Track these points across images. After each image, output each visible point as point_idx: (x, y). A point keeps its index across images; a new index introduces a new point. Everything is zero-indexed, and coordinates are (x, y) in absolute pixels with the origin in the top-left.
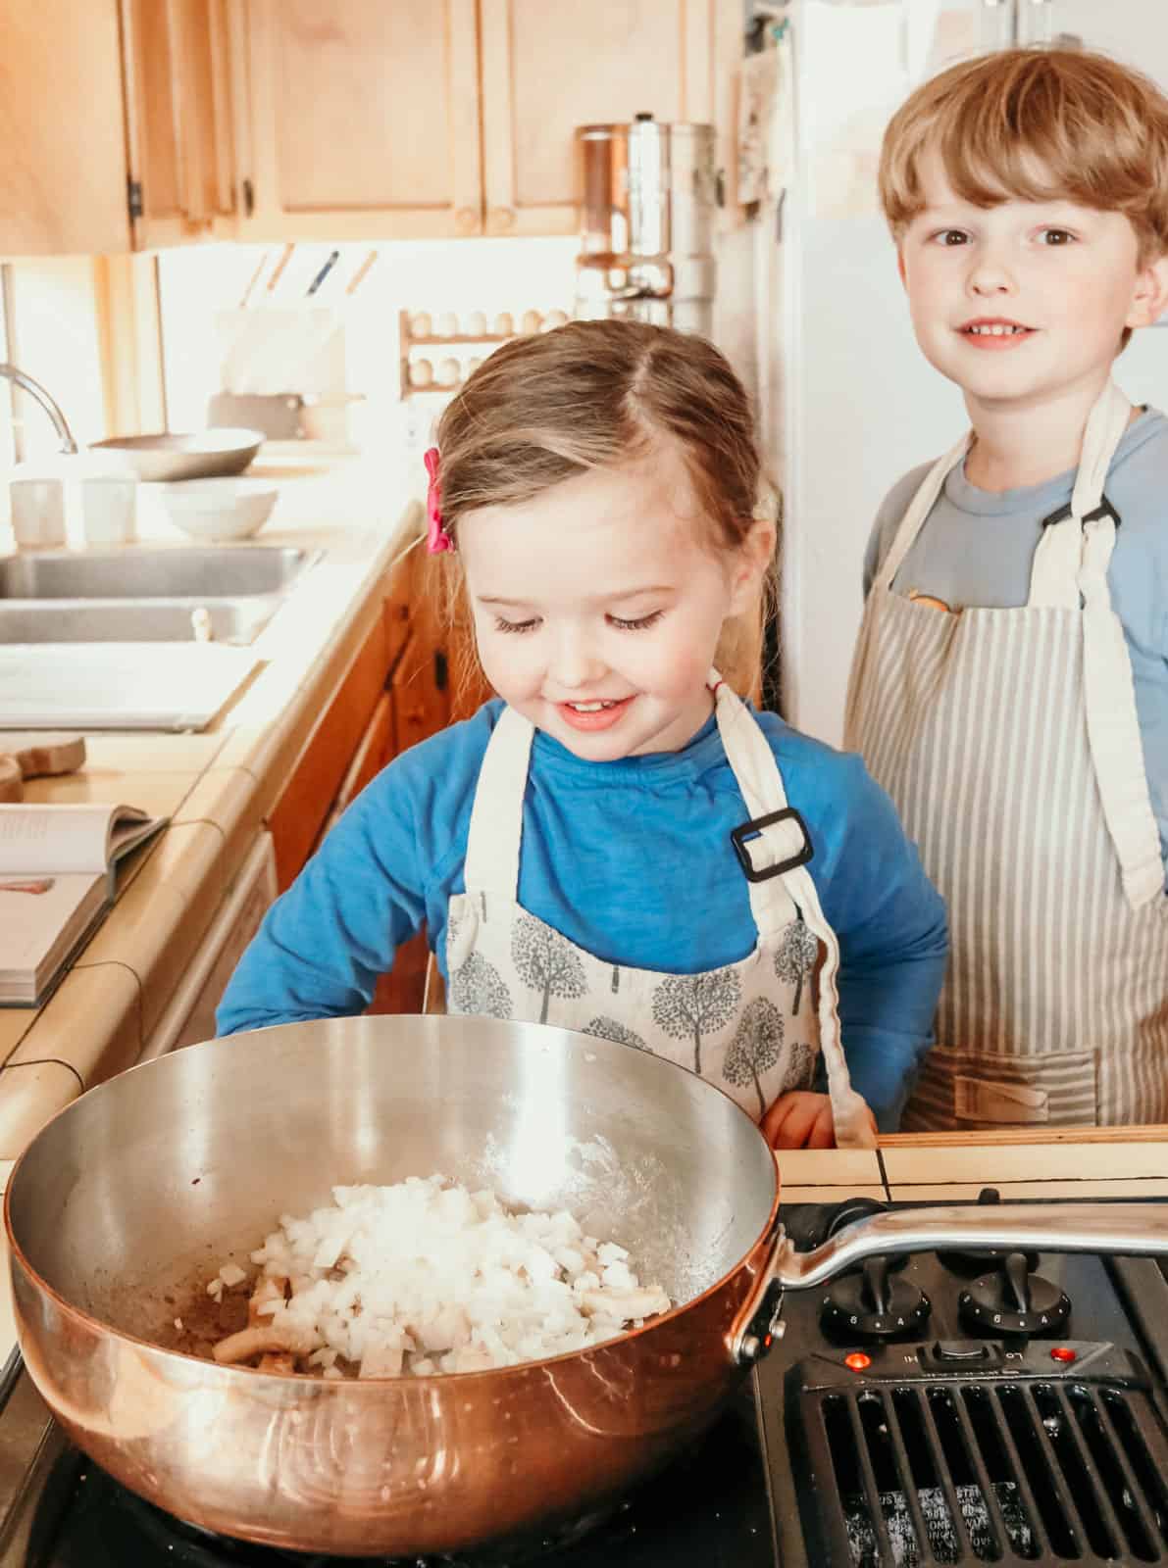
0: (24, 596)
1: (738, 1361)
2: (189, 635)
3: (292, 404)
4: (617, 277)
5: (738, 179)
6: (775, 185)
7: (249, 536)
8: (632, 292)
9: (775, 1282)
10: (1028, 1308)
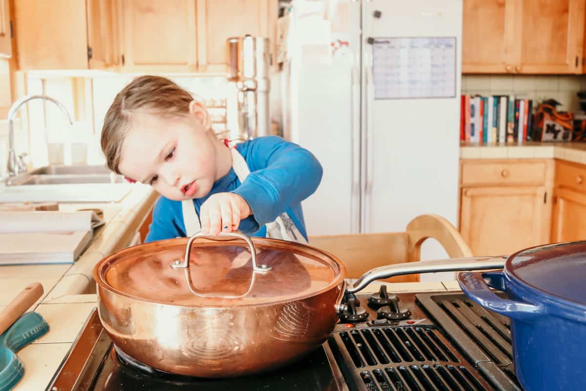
1: (338, 312)
2: (109, 182)
4: (240, 84)
5: (277, 55)
6: (288, 56)
8: (245, 89)
9: (346, 290)
10: (399, 312)
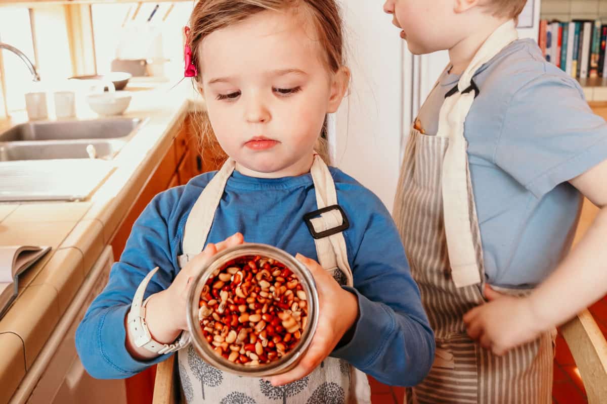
0: (30, 139)
2: (86, 156)
3: (143, 63)
7: (121, 114)
